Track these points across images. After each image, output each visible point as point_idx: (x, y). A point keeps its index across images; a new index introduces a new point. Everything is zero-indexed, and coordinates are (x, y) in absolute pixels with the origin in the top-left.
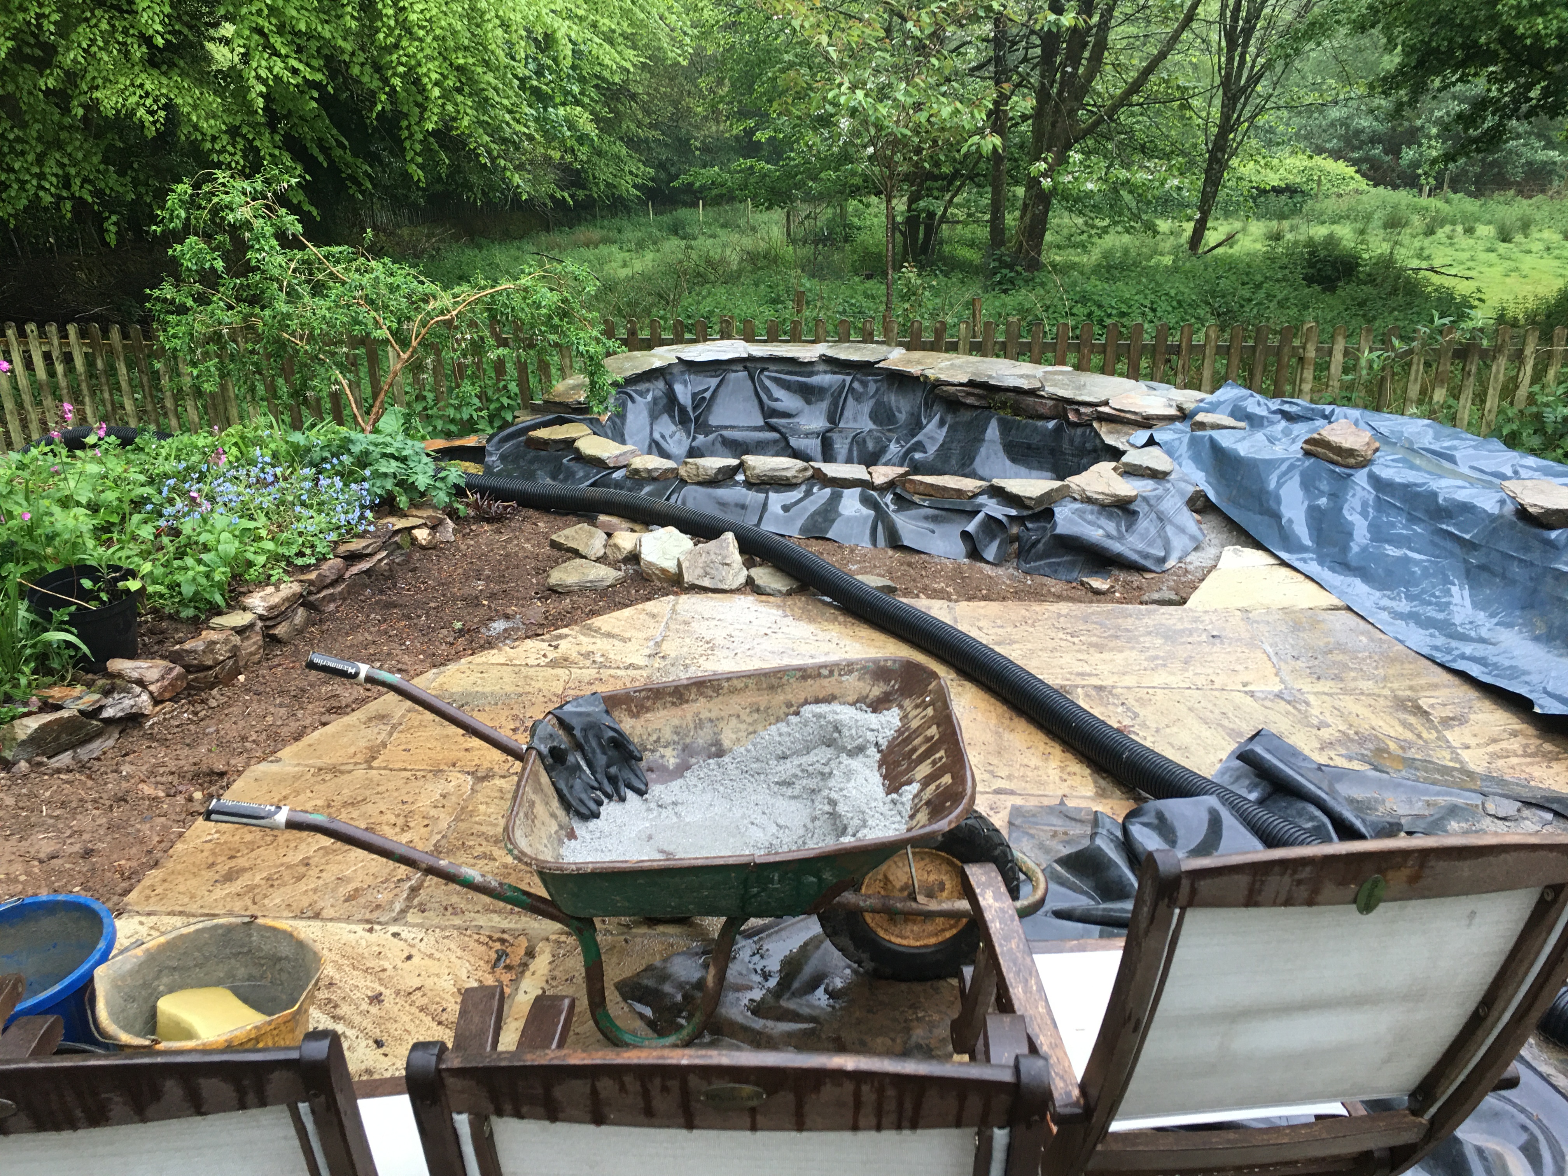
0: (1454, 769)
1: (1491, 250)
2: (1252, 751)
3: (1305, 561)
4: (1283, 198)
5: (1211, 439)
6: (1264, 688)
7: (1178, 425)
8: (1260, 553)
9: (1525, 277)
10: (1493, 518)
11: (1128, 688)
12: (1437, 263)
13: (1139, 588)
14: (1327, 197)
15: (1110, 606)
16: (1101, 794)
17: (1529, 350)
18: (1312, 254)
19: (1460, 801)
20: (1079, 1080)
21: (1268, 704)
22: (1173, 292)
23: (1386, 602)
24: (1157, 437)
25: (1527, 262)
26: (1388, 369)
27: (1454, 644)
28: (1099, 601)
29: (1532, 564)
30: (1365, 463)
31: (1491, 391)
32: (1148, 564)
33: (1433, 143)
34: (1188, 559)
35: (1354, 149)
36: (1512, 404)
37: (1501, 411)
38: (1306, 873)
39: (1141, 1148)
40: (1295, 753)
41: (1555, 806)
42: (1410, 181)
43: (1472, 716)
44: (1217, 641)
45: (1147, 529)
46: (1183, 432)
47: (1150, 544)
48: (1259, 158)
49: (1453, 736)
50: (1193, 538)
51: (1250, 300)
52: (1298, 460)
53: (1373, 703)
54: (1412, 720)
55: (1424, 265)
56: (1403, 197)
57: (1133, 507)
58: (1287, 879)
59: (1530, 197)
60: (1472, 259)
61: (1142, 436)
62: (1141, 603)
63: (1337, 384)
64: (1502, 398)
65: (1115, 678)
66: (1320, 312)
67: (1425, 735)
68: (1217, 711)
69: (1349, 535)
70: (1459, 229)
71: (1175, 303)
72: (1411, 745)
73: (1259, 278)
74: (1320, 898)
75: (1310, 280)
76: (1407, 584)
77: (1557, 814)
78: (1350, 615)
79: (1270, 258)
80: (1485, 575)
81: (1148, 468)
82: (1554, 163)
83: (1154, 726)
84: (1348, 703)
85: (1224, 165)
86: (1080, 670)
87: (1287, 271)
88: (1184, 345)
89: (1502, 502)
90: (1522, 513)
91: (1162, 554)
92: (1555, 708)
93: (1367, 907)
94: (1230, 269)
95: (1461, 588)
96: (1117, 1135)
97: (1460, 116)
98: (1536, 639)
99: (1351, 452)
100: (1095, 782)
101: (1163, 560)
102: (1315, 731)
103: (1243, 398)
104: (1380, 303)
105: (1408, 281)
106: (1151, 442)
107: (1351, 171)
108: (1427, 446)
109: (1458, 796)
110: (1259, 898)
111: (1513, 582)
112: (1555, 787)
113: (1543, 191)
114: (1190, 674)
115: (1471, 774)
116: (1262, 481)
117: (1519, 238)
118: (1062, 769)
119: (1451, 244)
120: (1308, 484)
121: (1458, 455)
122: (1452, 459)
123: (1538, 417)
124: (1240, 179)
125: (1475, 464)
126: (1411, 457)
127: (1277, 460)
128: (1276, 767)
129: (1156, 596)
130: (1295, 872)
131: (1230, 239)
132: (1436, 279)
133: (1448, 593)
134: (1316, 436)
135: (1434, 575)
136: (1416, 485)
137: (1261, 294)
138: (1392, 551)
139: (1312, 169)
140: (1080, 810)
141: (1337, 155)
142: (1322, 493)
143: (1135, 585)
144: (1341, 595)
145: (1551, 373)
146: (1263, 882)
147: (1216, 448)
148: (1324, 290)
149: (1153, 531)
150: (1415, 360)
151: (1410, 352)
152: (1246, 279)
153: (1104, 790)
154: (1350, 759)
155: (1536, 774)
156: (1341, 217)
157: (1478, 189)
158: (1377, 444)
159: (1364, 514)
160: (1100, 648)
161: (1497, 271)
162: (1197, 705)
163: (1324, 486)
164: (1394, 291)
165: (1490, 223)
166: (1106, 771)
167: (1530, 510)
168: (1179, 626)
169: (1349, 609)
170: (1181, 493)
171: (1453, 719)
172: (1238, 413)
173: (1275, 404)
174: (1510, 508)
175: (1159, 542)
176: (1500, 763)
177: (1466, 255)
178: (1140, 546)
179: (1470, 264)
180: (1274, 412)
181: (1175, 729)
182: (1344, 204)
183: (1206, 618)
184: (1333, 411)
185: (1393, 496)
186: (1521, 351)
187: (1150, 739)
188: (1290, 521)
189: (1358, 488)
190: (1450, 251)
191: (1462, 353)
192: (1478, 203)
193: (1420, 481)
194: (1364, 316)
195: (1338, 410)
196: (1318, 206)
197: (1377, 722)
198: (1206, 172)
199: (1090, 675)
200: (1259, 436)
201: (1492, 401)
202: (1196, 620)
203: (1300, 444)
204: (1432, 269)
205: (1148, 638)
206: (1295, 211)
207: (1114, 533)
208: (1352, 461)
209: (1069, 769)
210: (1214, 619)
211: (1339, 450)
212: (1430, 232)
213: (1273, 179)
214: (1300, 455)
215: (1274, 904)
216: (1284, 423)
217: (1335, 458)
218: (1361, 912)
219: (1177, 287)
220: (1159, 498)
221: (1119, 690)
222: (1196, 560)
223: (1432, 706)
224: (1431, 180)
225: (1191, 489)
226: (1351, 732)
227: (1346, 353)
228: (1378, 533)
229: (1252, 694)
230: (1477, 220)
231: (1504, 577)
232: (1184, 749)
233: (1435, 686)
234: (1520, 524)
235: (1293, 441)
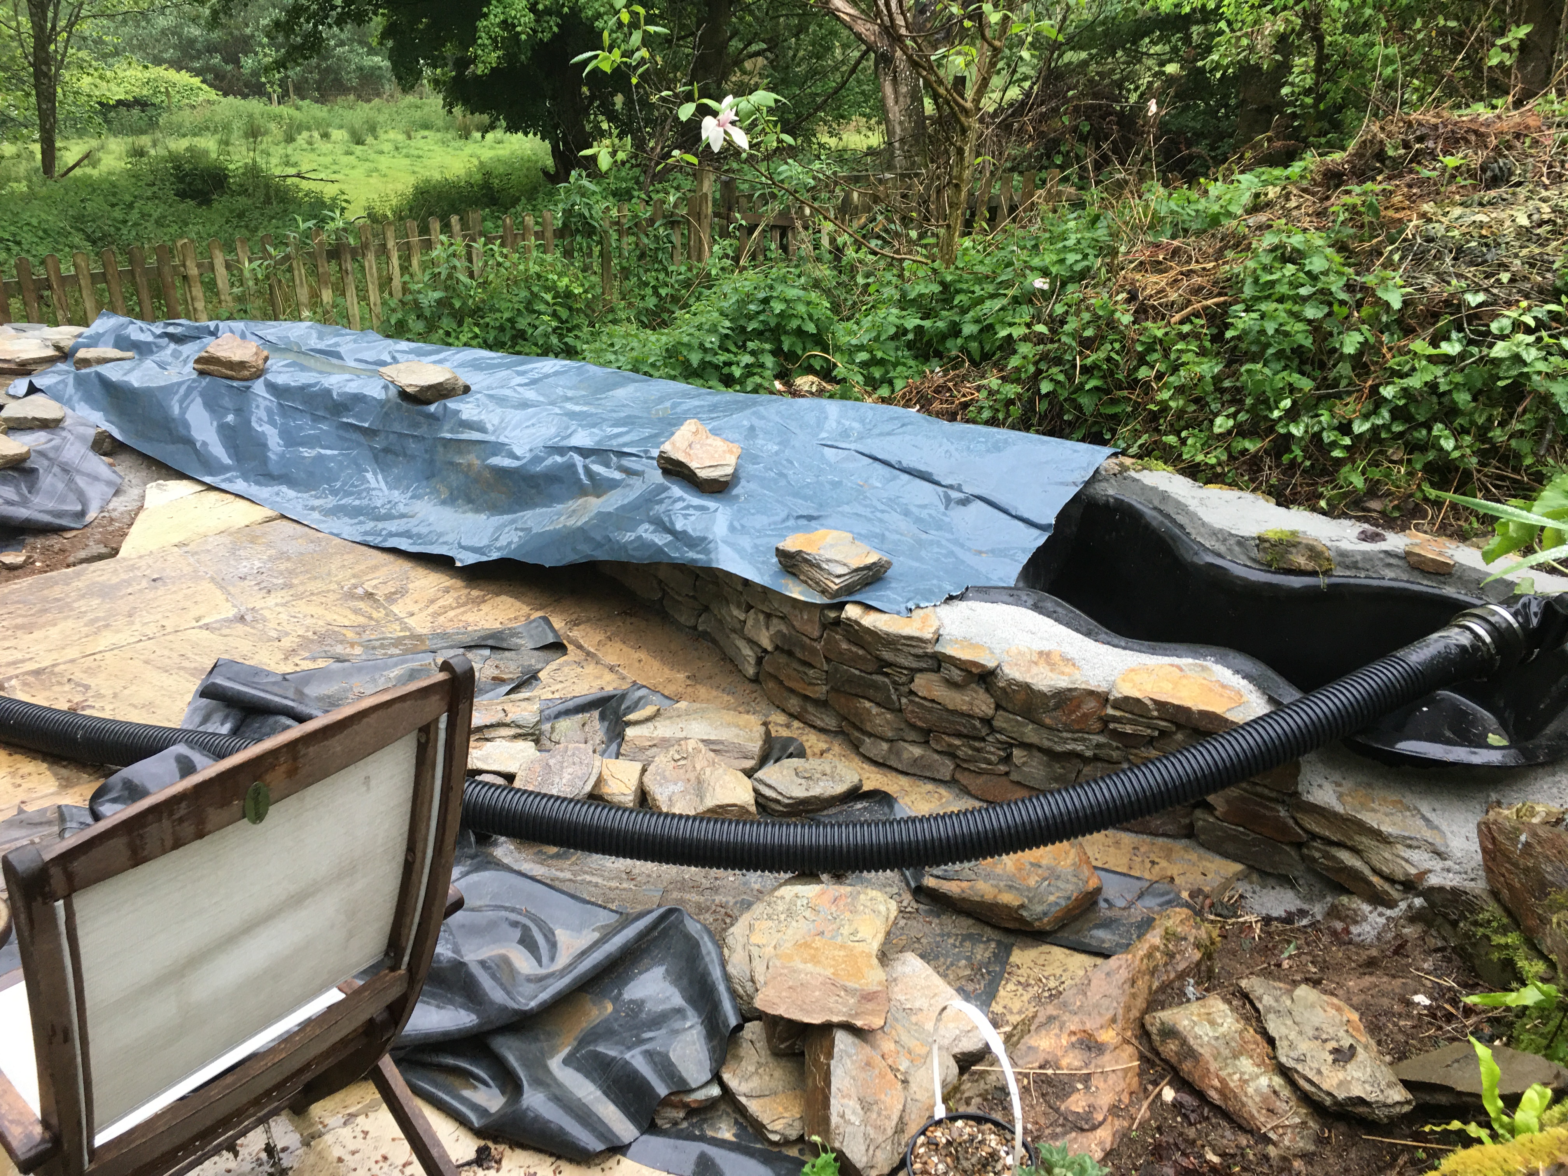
0: (405, 637)
1: (349, 153)
2: (214, 684)
3: (230, 480)
4: (136, 111)
5: (99, 375)
6: (219, 617)
7: (61, 366)
8: (185, 482)
9: (385, 176)
10: (382, 403)
11: (72, 661)
12: (304, 168)
13: (62, 551)
14: (180, 109)
15: (30, 580)
16: (66, 785)
17: (391, 244)
18: (177, 168)
19: (415, 665)
20: (39, 1115)
21: (225, 631)
22: (34, 222)
23: (317, 503)
24: (38, 382)
25: (384, 162)
26: (272, 278)
27: (380, 525)
28: (18, 577)
29: (424, 438)
30: (259, 373)
31: (370, 286)
32: (64, 522)
33: (267, 50)
34: (111, 506)
35: (193, 58)
36: (391, 294)
37: (384, 303)
38: (182, 810)
39: (138, 1142)
40: (257, 672)
41: (490, 642)
42: (255, 89)
43: (411, 586)
44: (159, 583)
45: (52, 485)
46: (68, 372)
47: (62, 499)
48: (91, 71)
49: (398, 609)
50: (109, 483)
51: (125, 222)
52: (194, 381)
53: (324, 600)
54: (361, 605)
55: (292, 171)
56: (254, 105)
57: (28, 464)
58: (166, 823)
59: (369, 101)
60: (335, 163)
61: (21, 385)
62: (68, 566)
63: (229, 298)
64: (382, 291)
65: (55, 655)
66: (200, 227)
67: (375, 615)
68: (175, 655)
69: (264, 446)
70: (316, 134)
71: (41, 233)
72: (364, 628)
73: (128, 198)
74: (209, 827)
75: (182, 195)
76: (329, 480)
77: (492, 648)
78: (285, 522)
79: (136, 176)
80: (390, 457)
81: (34, 419)
82: (380, 68)
83: (108, 692)
84: (302, 607)
85: (54, 80)
86: (11, 659)
87: (155, 189)
88: (53, 278)
89: (386, 387)
90: (404, 395)
91: (79, 508)
92: (470, 559)
93: (258, 817)
94: (94, 190)
95: (375, 474)
96: (108, 1146)
97: (277, 24)
98: (444, 503)
99: (242, 365)
100: (55, 775)
101: (82, 514)
102: (277, 644)
103: (123, 326)
104: (257, 214)
105: (278, 190)
106: (32, 390)
107: (196, 81)
108: (314, 346)
109: (413, 660)
110: (146, 853)
111: (413, 457)
112: (487, 626)
113: (378, 95)
114: (137, 626)
115: (419, 638)
116: (163, 409)
117: (369, 140)
118: (13, 774)
119: (313, 150)
120: (212, 405)
121: (342, 350)
122: (338, 356)
123: (417, 304)
124: (76, 93)
125: (359, 356)
126: (302, 360)
127: (173, 385)
128: (239, 692)
129: (82, 554)
130: (171, 814)
131: (88, 157)
132: (305, 185)
133: (365, 480)
134: (205, 354)
135: (348, 467)
136: (310, 386)
137: (134, 215)
138: (307, 453)
139: (155, 80)
140: (43, 811)
141: (178, 65)
142: (227, 411)
143: (57, 547)
144: (272, 505)
145: (415, 262)
146: (141, 837)
147: (106, 384)
148: (200, 205)
149: (61, 486)
150: (295, 265)
151: (287, 258)
152: (114, 201)
153: (67, 779)
154: (314, 659)
155: (471, 620)
156: (201, 129)
157: (322, 96)
158: (265, 353)
159: (272, 422)
160: (29, 629)
161: (358, 173)
162: (152, 656)
163: (227, 402)
164: (268, 201)
165: (341, 127)
166: (65, 759)
167: (408, 390)
168: (115, 580)
169: (283, 517)
170: (81, 438)
171: (395, 593)
172: (122, 342)
173: (158, 328)
174: (393, 391)
175: (72, 497)
176: (441, 619)
177: (328, 160)
178: (51, 505)
179: (336, 168)
180: (160, 336)
181: (134, 688)
182: (198, 117)
183: (142, 563)
184: (217, 327)
185: (294, 401)
186: (384, 246)
187: (108, 707)
188: (204, 444)
189: (260, 399)
190: (313, 156)
191: (335, 253)
192: (325, 109)
193: (312, 381)
194: (247, 227)
195: (221, 325)
196: (174, 118)
197: (330, 617)
198: (36, 86)
199: (23, 661)
200: (149, 363)
201: (374, 296)
202: (133, 568)
203: (191, 364)
204: (298, 175)
205: (82, 603)
206: (152, 125)
207: (16, 498)
208: (246, 373)
209: (21, 772)
210: (151, 562)
211: (230, 365)
212: (290, 139)
213: (117, 93)
214: (195, 375)
215: (164, 852)
216: (172, 346)
217: (229, 373)
218: (254, 822)
219: (36, 214)
220: (57, 449)
221: (62, 667)
222: (119, 505)
223: (375, 587)
224: (276, 87)
225: (92, 433)
226: (310, 634)
227: (228, 266)
228: (290, 439)
229: (207, 627)
230: (329, 125)
231: (405, 455)
232: (149, 706)
233: (375, 568)
234: (404, 404)
235: (185, 361)
